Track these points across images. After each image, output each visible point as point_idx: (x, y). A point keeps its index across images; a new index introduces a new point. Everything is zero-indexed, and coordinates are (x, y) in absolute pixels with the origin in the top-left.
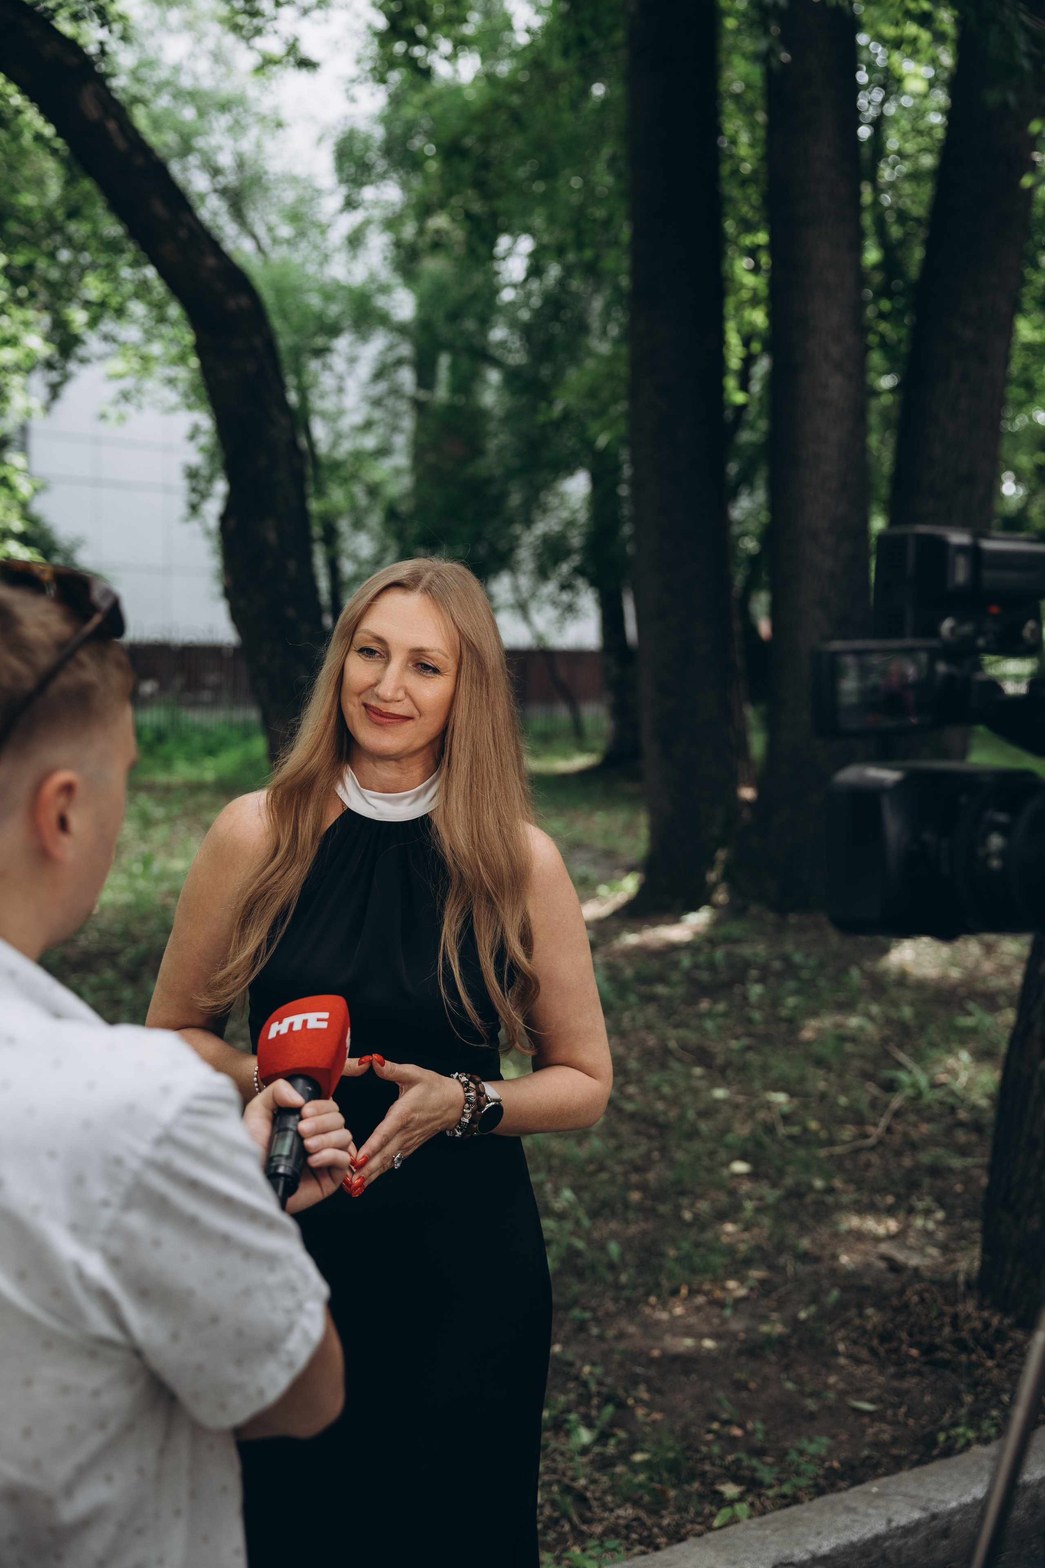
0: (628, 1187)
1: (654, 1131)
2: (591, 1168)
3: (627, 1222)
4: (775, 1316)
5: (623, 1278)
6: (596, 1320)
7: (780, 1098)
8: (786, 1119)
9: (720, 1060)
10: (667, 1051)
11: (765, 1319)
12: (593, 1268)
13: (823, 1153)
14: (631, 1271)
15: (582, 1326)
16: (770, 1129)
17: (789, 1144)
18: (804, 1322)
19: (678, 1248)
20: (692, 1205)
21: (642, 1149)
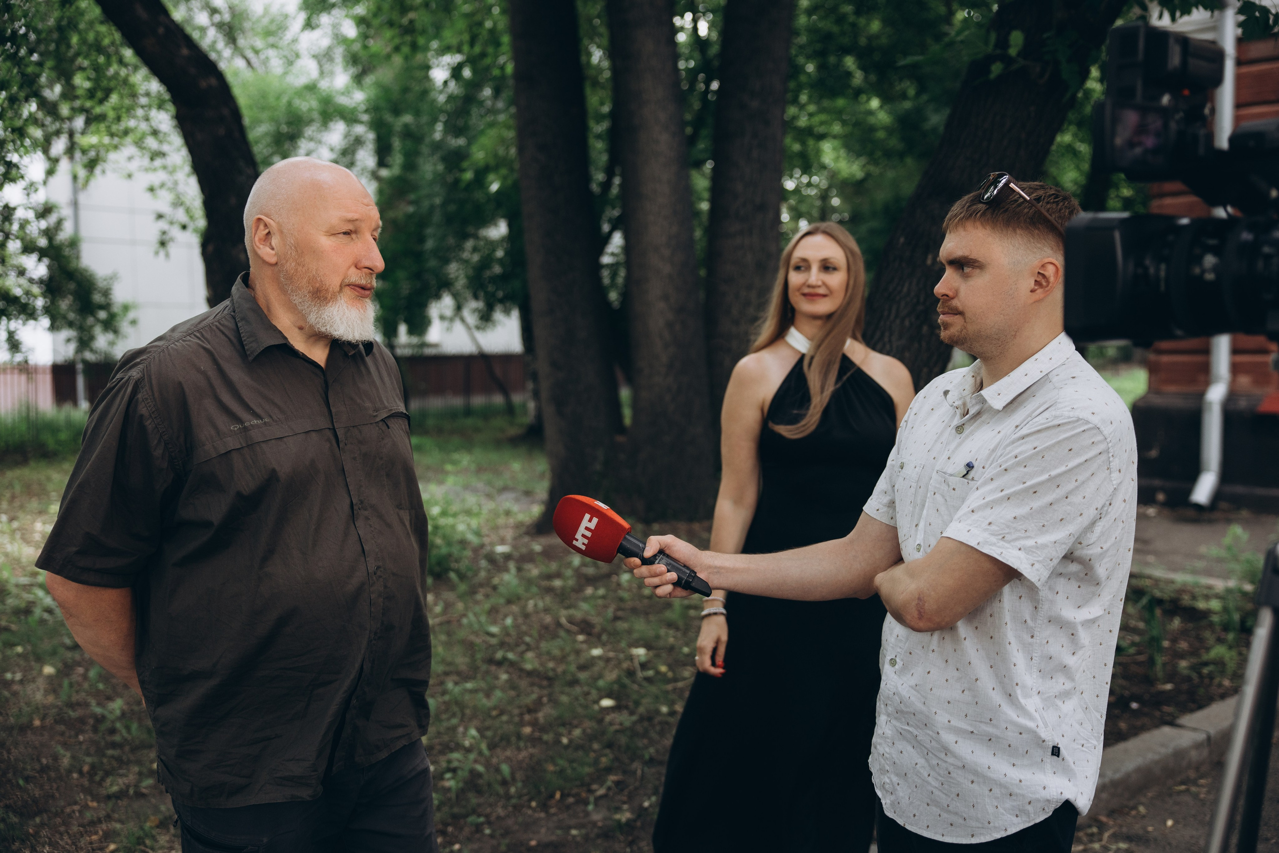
0: (522, 724)
1: (545, 683)
2: (494, 713)
3: (519, 749)
4: (625, 807)
5: (513, 790)
6: (489, 823)
7: (640, 652)
8: (644, 666)
9: (597, 629)
10: (559, 625)
11: (618, 809)
12: (489, 785)
13: (670, 687)
14: (519, 784)
15: (478, 828)
16: (631, 673)
17: (645, 684)
18: (646, 809)
19: (555, 765)
20: (570, 733)
21: (534, 696)
